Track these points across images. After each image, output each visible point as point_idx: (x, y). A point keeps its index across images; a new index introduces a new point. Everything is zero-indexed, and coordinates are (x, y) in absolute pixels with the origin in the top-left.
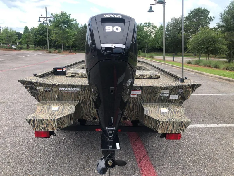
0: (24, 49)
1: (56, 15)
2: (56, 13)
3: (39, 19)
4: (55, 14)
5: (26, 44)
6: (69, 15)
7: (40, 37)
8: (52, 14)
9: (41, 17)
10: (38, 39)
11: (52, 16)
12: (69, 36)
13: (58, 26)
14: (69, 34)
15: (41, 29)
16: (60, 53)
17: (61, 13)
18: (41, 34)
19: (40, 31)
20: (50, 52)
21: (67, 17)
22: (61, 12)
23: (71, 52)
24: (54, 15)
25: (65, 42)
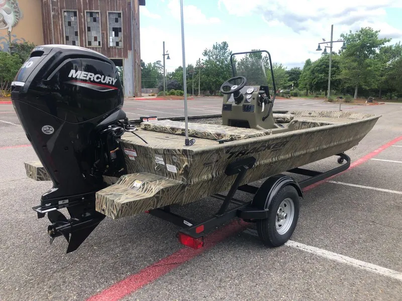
0: (301, 96)
1: (349, 35)
2: (351, 31)
3: (319, 47)
4: (349, 33)
5: (305, 88)
6: (377, 32)
7: (320, 75)
8: (342, 36)
9: (323, 42)
10: (316, 79)
11: (342, 38)
12: (370, 71)
13: (352, 55)
14: (370, 68)
15: (324, 62)
16: (349, 102)
17: (360, 31)
18: (323, 71)
19: (321, 66)
20: (331, 101)
21: (372, 37)
22: (361, 29)
23: (370, 101)
24: (345, 35)
25: (362, 83)
